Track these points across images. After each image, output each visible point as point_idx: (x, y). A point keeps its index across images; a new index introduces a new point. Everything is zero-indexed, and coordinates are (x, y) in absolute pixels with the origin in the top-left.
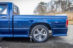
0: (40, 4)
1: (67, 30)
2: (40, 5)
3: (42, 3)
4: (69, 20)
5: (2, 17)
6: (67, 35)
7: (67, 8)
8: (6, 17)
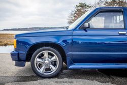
3: (82, 6)
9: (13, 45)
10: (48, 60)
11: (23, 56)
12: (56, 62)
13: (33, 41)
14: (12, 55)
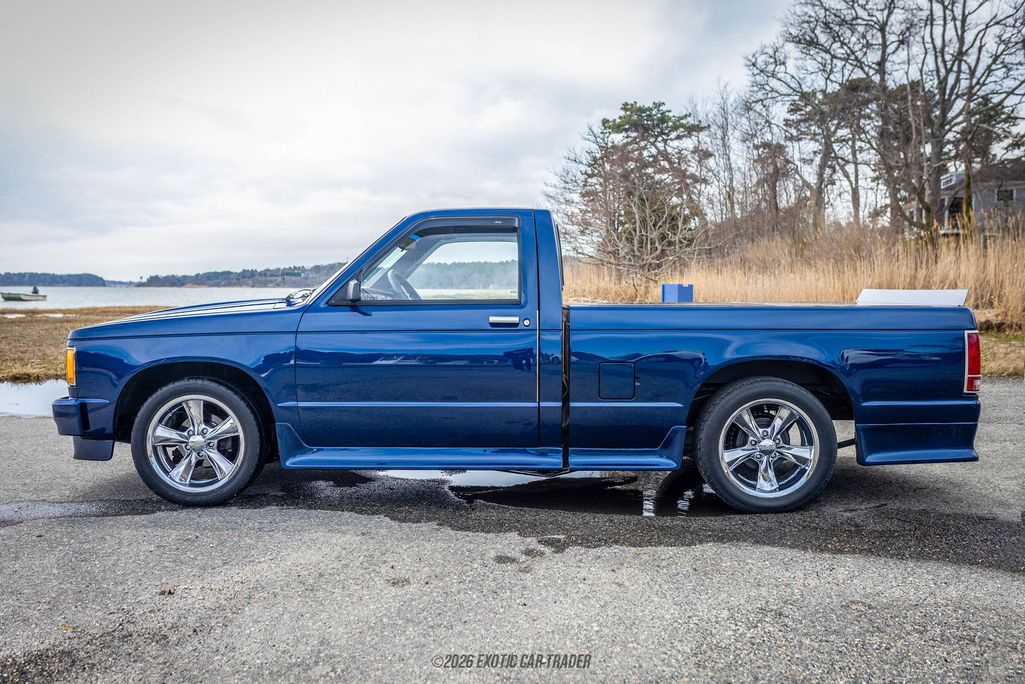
0: (618, 128)
1: (973, 412)
2: (618, 138)
3: (644, 122)
4: (987, 327)
5: (493, 319)
6: (975, 459)
7: (956, 168)
8: (515, 319)
9: (64, 377)
10: (203, 433)
11: (103, 419)
12: (236, 439)
13: (141, 354)
14: (60, 412)
